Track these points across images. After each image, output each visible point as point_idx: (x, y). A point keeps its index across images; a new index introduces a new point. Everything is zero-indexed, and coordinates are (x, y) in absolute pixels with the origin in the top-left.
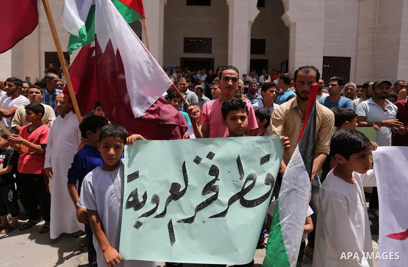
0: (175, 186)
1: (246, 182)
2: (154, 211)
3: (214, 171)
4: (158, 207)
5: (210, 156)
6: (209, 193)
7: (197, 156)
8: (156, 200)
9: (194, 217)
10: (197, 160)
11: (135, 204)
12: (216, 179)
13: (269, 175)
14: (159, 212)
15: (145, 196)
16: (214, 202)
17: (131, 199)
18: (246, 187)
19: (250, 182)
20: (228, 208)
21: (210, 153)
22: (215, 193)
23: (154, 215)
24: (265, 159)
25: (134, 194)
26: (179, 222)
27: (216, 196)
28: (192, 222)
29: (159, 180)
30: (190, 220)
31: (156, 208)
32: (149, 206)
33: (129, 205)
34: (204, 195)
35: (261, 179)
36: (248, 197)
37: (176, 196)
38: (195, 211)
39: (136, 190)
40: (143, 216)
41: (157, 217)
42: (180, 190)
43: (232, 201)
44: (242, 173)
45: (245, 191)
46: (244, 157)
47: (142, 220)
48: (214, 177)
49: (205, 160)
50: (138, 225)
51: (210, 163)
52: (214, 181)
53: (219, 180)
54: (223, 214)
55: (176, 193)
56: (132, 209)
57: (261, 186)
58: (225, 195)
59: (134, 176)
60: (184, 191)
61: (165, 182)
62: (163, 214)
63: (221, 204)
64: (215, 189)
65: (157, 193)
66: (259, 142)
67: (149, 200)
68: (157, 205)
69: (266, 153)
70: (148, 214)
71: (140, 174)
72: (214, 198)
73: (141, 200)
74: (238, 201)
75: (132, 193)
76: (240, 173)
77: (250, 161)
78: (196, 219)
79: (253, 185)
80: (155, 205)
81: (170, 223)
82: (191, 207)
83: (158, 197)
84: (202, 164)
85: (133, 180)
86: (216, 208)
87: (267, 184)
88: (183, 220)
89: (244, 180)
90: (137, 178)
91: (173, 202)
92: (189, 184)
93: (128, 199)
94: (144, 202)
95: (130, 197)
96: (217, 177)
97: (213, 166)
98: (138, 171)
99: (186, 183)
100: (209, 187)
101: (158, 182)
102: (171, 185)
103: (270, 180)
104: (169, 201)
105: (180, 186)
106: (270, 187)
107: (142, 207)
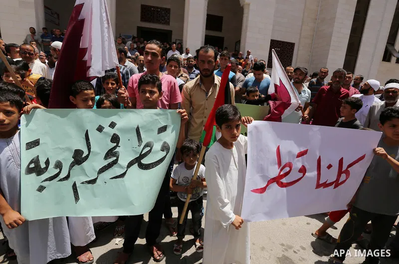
0: (78, 152)
1: (143, 149)
2: (57, 175)
3: (115, 139)
4: (62, 172)
5: (112, 125)
6: (110, 158)
7: (100, 125)
8: (59, 165)
9: (96, 179)
10: (100, 129)
11: (37, 170)
12: (117, 146)
13: (165, 143)
14: (62, 175)
15: (47, 162)
16: (115, 166)
17: (32, 166)
18: (143, 153)
19: (148, 149)
20: (127, 170)
21: (112, 122)
22: (115, 158)
23: (58, 179)
24: (163, 129)
25: (36, 161)
26: (83, 183)
27: (117, 160)
28: (94, 183)
29: (61, 146)
30: (93, 182)
31: (60, 172)
32: (52, 171)
33: (29, 171)
34: (106, 160)
35: (157, 146)
36: (145, 161)
37: (79, 161)
38: (98, 174)
39: (38, 156)
40: (46, 180)
41: (61, 180)
42: (83, 156)
43: (131, 164)
44: (140, 141)
45: (142, 156)
46: (143, 127)
47: (45, 184)
48: (115, 144)
49: (107, 129)
50: (41, 189)
51: (112, 131)
52: (115, 148)
53: (119, 147)
54: (123, 175)
55: (79, 158)
56: (34, 175)
57: (157, 152)
59: (35, 143)
60: (87, 156)
61: (68, 149)
62: (67, 177)
63: (121, 167)
64: (116, 155)
65: (60, 159)
66: (157, 115)
67: (51, 166)
68: (61, 170)
69: (163, 124)
70: (51, 179)
71: (41, 142)
72: (115, 162)
73: (43, 166)
74: (137, 164)
75: (33, 159)
77: (148, 130)
78: (98, 180)
79: (150, 151)
80: (58, 170)
81: (74, 187)
82: (95, 170)
83: (61, 162)
84: (104, 132)
85: (33, 147)
86: (116, 171)
87: (162, 150)
88: (86, 182)
89: (142, 147)
90: (38, 145)
91: (76, 167)
92: (92, 150)
93: (28, 166)
94: (47, 168)
95: (31, 162)
96: (118, 143)
97: (114, 134)
98: (39, 139)
99: (89, 149)
100: (111, 153)
101: (61, 149)
102: (74, 151)
103: (165, 148)
104: (72, 166)
105: (83, 152)
106: (165, 153)
107: (44, 172)
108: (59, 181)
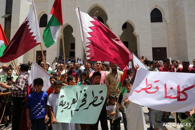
0: (74, 100)
2: (67, 107)
5: (85, 90)
7: (81, 90)
8: (68, 104)
9: (79, 109)
10: (81, 92)
11: (62, 105)
12: (86, 98)
14: (69, 107)
16: (85, 105)
17: (61, 103)
20: (89, 106)
21: (85, 89)
24: (101, 92)
25: (62, 102)
26: (74, 110)
28: (78, 111)
31: (68, 106)
32: (66, 106)
33: (60, 105)
34: (82, 102)
35: (99, 98)
36: (95, 103)
38: (79, 107)
39: (63, 100)
40: (64, 108)
41: (68, 109)
43: (90, 104)
45: (94, 101)
46: (94, 91)
47: (64, 110)
49: (83, 92)
50: (62, 111)
52: (85, 98)
54: (87, 108)
55: (74, 102)
57: (99, 100)
58: (88, 102)
59: (62, 96)
60: (77, 101)
62: (70, 108)
63: (87, 105)
65: (69, 101)
68: (68, 105)
69: (101, 90)
70: (65, 108)
72: (85, 103)
74: (92, 104)
76: (93, 96)
79: (97, 99)
81: (72, 111)
87: (101, 99)
89: (94, 98)
90: (64, 97)
91: (73, 104)
94: (65, 104)
95: (61, 102)
96: (86, 97)
97: (85, 94)
98: (64, 95)
99: (77, 98)
100: (84, 100)
101: (70, 98)
103: (102, 98)
106: (102, 100)
107: (64, 106)
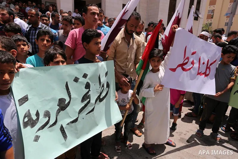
0: (61, 101)
1: (101, 89)
2: (47, 123)
3: (88, 86)
4: (51, 119)
5: (85, 76)
6: (86, 100)
7: (76, 77)
8: (47, 114)
9: (78, 117)
10: (76, 80)
11: (30, 123)
12: (89, 91)
14: (51, 122)
15: (37, 114)
16: (89, 105)
17: (26, 120)
19: (103, 88)
20: (95, 106)
21: (85, 74)
22: (89, 100)
23: (48, 126)
25: (28, 115)
26: (68, 124)
27: (90, 101)
28: (77, 121)
29: (47, 98)
31: (49, 120)
32: (43, 120)
33: (26, 125)
34: (82, 102)
37: (63, 107)
38: (78, 114)
39: (29, 111)
40: (39, 129)
41: (51, 126)
42: (66, 103)
43: (96, 101)
44: (100, 85)
47: (39, 133)
49: (81, 79)
50: (37, 139)
51: (85, 81)
52: (88, 92)
54: (93, 110)
55: (63, 105)
56: (29, 128)
59: (25, 99)
60: (69, 102)
61: (53, 99)
62: (55, 123)
63: (92, 105)
64: (89, 97)
65: (47, 108)
67: (41, 116)
68: (49, 118)
70: (43, 127)
71: (29, 97)
73: (34, 118)
74: (99, 100)
75: (26, 114)
77: (103, 76)
78: (79, 119)
80: (47, 119)
81: (62, 127)
82: (76, 112)
83: (48, 112)
84: (80, 82)
85: (24, 103)
86: (89, 108)
88: (70, 122)
90: (27, 101)
91: (62, 112)
92: (72, 97)
93: (24, 120)
94: (38, 119)
95: (24, 118)
96: (89, 89)
97: (87, 83)
98: (27, 95)
99: (70, 97)
100: (86, 97)
102: (58, 101)
104: (58, 112)
105: (65, 100)
107: (36, 123)
108: (50, 127)
